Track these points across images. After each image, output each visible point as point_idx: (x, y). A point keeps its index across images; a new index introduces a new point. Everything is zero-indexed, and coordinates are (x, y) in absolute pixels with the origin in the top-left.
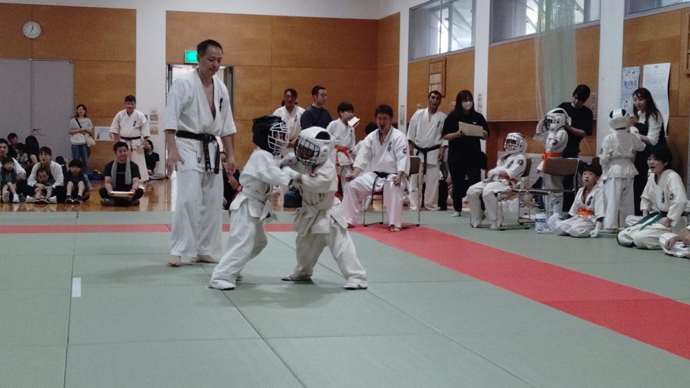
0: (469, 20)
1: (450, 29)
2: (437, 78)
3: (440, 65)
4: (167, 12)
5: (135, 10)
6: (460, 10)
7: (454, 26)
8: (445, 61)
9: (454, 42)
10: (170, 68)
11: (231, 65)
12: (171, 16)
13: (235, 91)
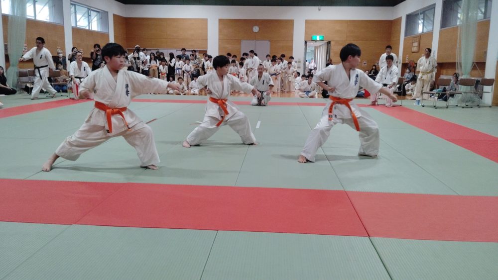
0: (432, 19)
1: (423, 23)
2: (416, 44)
3: (418, 39)
4: (306, 20)
5: (293, 20)
6: (428, 15)
7: (425, 22)
8: (420, 37)
9: (425, 29)
10: (306, 42)
11: (329, 40)
12: (307, 22)
13: (331, 51)
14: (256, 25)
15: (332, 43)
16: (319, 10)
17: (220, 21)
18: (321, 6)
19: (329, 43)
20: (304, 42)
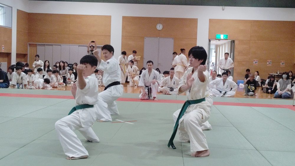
4: (210, 19)
5: (197, 19)
10: (210, 41)
11: (234, 39)
12: (211, 21)
13: (235, 50)
14: (160, 23)
15: (236, 42)
16: (223, 10)
17: (124, 18)
18: (225, 6)
19: (233, 42)
20: (208, 41)
